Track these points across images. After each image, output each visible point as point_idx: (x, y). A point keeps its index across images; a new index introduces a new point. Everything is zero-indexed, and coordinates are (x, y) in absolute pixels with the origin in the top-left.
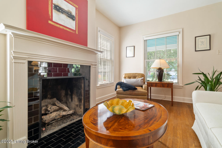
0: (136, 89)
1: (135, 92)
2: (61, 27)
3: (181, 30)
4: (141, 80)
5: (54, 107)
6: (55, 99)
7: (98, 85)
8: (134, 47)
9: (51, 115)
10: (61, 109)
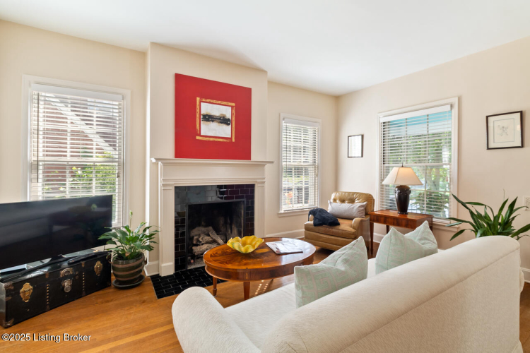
0: (338, 224)
1: (334, 230)
2: (211, 139)
3: (456, 99)
4: (360, 207)
5: (207, 238)
6: (211, 228)
7: (282, 211)
8: (362, 136)
9: (201, 246)
10: (214, 241)
